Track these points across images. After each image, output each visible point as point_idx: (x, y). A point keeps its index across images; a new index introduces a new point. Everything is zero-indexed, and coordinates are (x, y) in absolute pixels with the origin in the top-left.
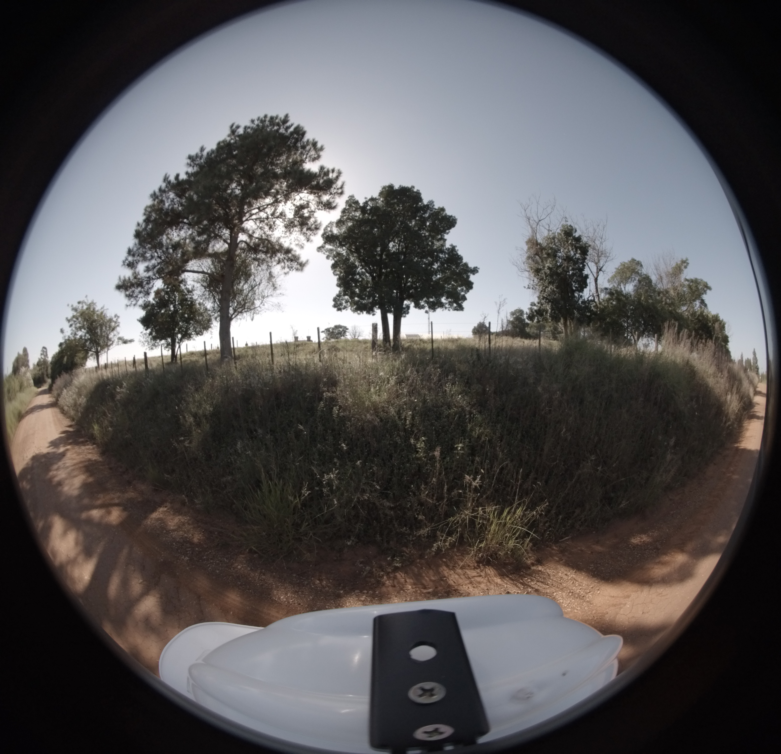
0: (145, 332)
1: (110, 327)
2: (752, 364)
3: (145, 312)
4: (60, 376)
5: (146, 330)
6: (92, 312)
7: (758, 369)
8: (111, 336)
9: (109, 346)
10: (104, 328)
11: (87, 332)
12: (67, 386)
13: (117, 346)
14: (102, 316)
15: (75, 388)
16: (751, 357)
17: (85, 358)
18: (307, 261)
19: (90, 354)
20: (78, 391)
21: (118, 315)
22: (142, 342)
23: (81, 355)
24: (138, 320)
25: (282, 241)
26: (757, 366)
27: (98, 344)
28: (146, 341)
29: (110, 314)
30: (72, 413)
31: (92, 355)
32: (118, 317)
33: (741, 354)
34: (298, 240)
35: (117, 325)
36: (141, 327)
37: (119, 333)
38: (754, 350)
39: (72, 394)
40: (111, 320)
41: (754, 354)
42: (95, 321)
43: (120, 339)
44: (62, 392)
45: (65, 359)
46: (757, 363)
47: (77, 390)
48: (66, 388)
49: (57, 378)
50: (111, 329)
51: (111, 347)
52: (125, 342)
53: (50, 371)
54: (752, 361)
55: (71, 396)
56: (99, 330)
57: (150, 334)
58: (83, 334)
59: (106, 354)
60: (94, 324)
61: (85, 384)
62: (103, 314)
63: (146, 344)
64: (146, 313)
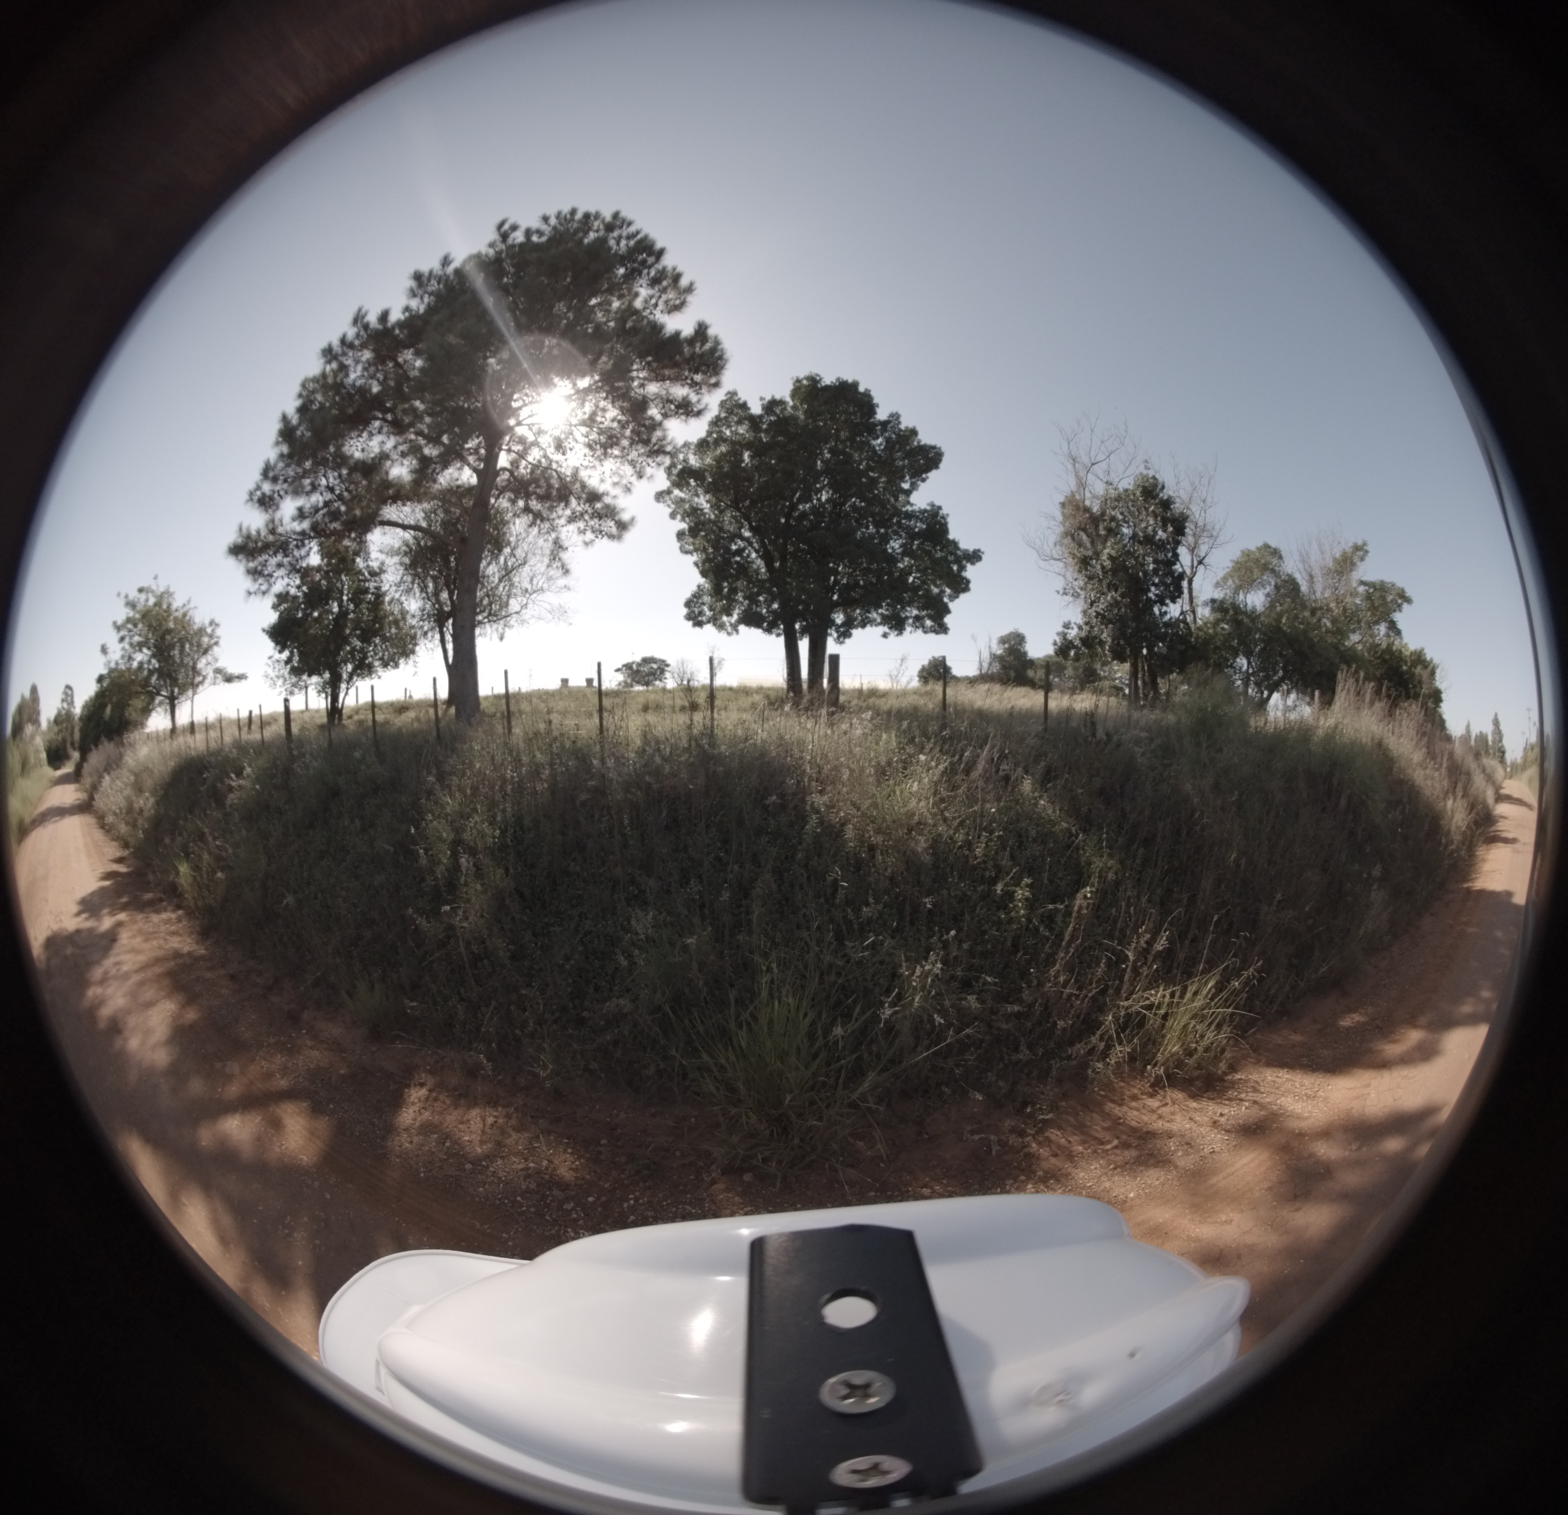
0: (277, 656)
1: (199, 645)
2: (1490, 743)
3: (278, 613)
4: (96, 746)
5: (280, 652)
6: (165, 611)
7: (1503, 753)
8: (201, 665)
9: (197, 686)
10: (187, 646)
11: (154, 656)
12: (112, 768)
13: (212, 687)
14: (184, 621)
15: (128, 774)
16: (1488, 729)
17: (147, 711)
18: (633, 519)
19: (157, 701)
20: (136, 780)
21: (217, 621)
22: (272, 679)
23: (138, 703)
24: (264, 630)
25: (583, 474)
26: (1502, 746)
27: (174, 682)
28: (278, 677)
29: (200, 618)
30: (123, 829)
31: (161, 704)
32: (217, 625)
33: (1466, 723)
34: (619, 475)
35: (216, 640)
36: (269, 645)
37: (216, 660)
38: (1496, 715)
39: (123, 786)
40: (201, 631)
41: (1496, 723)
42: (169, 631)
43: (218, 671)
44: (100, 782)
45: (108, 710)
46: (1501, 740)
47: (132, 778)
48: (109, 774)
49: (90, 750)
50: (202, 650)
51: (201, 688)
52: (229, 679)
53: (77, 735)
54: (1490, 738)
55: (121, 792)
56: (176, 652)
57: (288, 661)
58: (146, 659)
59: (189, 702)
60: (168, 637)
61: (150, 766)
62: (187, 618)
63: (280, 682)
64: (280, 617)
